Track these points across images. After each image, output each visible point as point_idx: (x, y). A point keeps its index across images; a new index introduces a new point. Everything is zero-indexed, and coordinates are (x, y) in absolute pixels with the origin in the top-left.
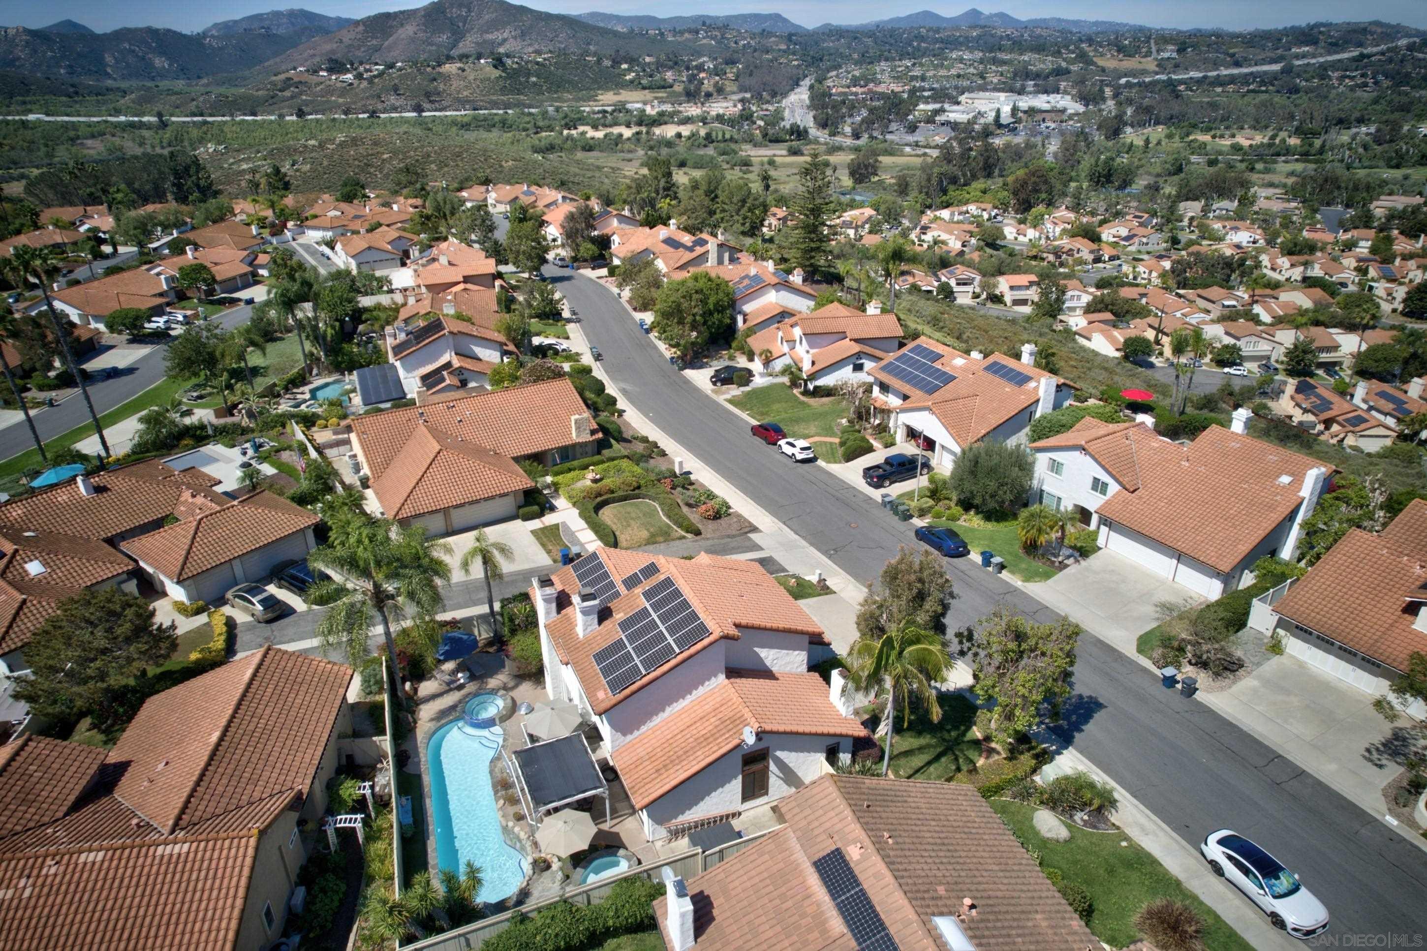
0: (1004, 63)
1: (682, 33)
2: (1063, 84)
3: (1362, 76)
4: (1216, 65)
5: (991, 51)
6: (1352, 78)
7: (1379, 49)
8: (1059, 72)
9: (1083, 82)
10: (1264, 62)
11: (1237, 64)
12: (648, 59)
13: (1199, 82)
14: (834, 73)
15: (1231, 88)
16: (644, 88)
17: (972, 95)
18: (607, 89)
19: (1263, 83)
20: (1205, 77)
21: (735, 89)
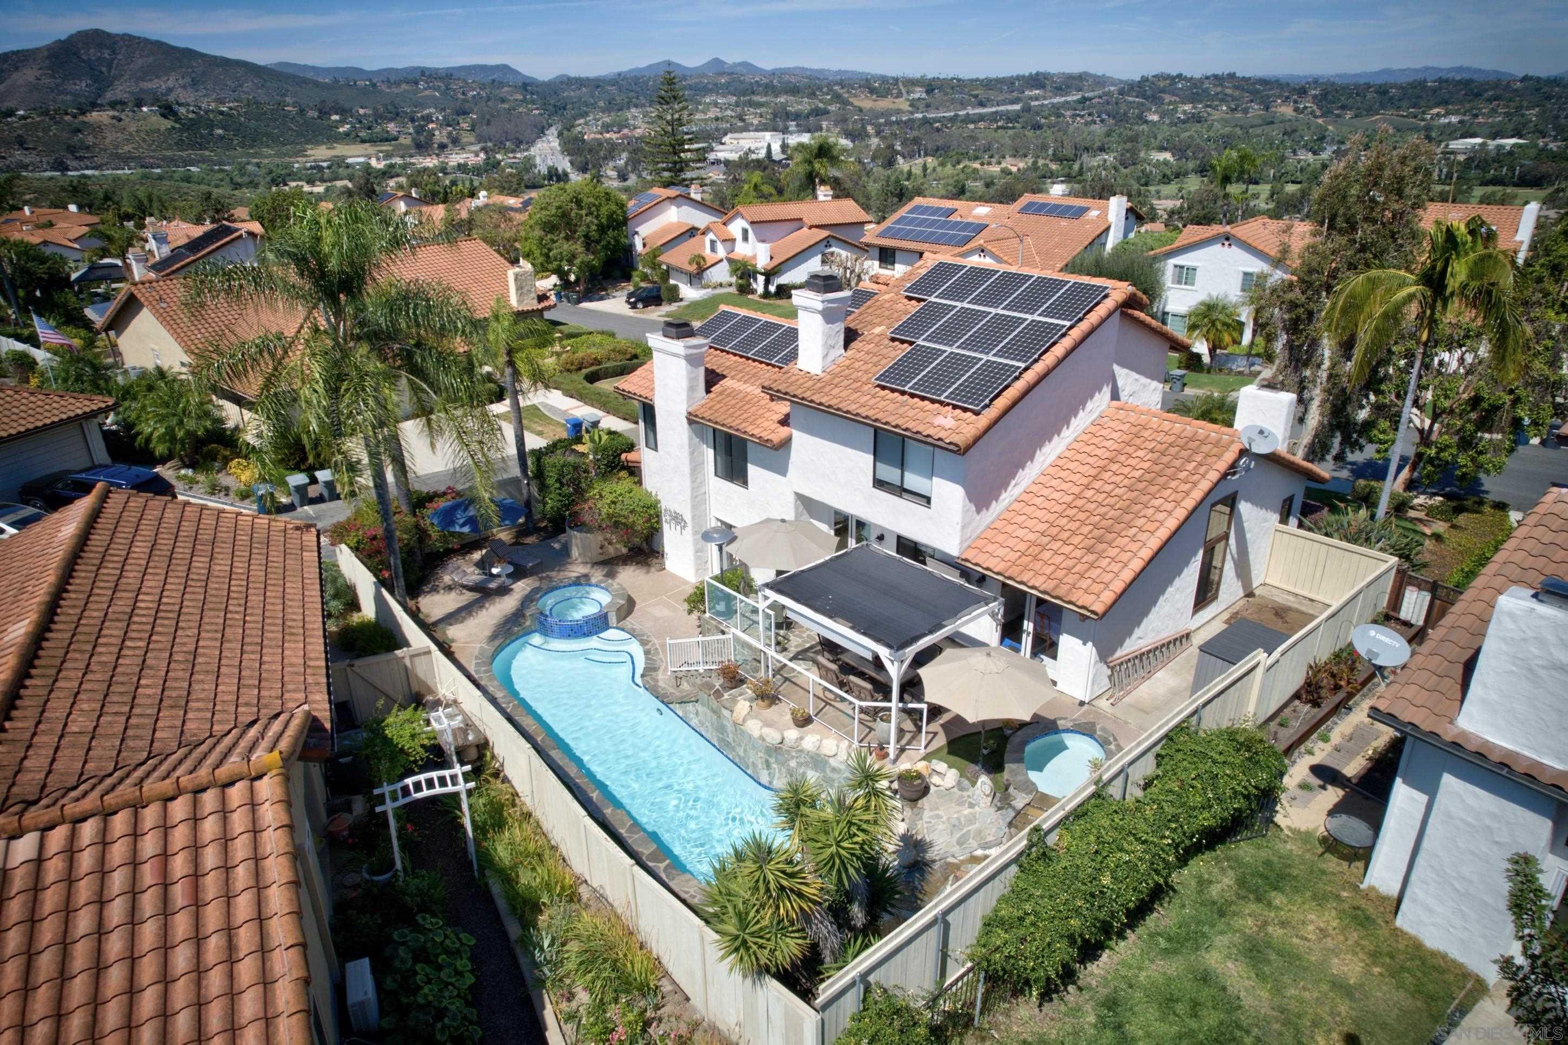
0: (760, 105)
1: (398, 83)
2: (824, 124)
3: (1090, 115)
4: (963, 105)
5: (744, 95)
6: (1082, 116)
7: (1096, 93)
8: (818, 113)
9: (844, 120)
10: (1004, 103)
11: (982, 104)
12: (361, 111)
13: (953, 119)
14: (582, 121)
15: (982, 125)
16: (363, 141)
17: (737, 135)
18: (318, 143)
19: (1009, 120)
20: (957, 116)
21: (472, 139)
